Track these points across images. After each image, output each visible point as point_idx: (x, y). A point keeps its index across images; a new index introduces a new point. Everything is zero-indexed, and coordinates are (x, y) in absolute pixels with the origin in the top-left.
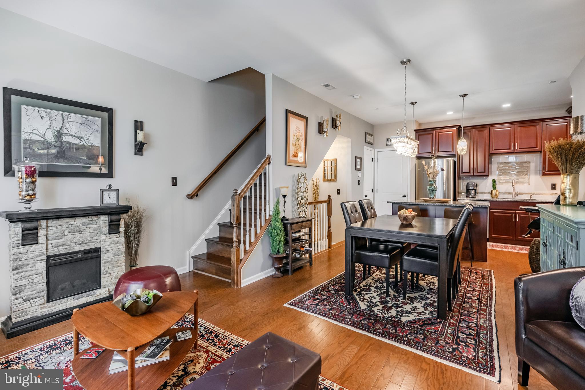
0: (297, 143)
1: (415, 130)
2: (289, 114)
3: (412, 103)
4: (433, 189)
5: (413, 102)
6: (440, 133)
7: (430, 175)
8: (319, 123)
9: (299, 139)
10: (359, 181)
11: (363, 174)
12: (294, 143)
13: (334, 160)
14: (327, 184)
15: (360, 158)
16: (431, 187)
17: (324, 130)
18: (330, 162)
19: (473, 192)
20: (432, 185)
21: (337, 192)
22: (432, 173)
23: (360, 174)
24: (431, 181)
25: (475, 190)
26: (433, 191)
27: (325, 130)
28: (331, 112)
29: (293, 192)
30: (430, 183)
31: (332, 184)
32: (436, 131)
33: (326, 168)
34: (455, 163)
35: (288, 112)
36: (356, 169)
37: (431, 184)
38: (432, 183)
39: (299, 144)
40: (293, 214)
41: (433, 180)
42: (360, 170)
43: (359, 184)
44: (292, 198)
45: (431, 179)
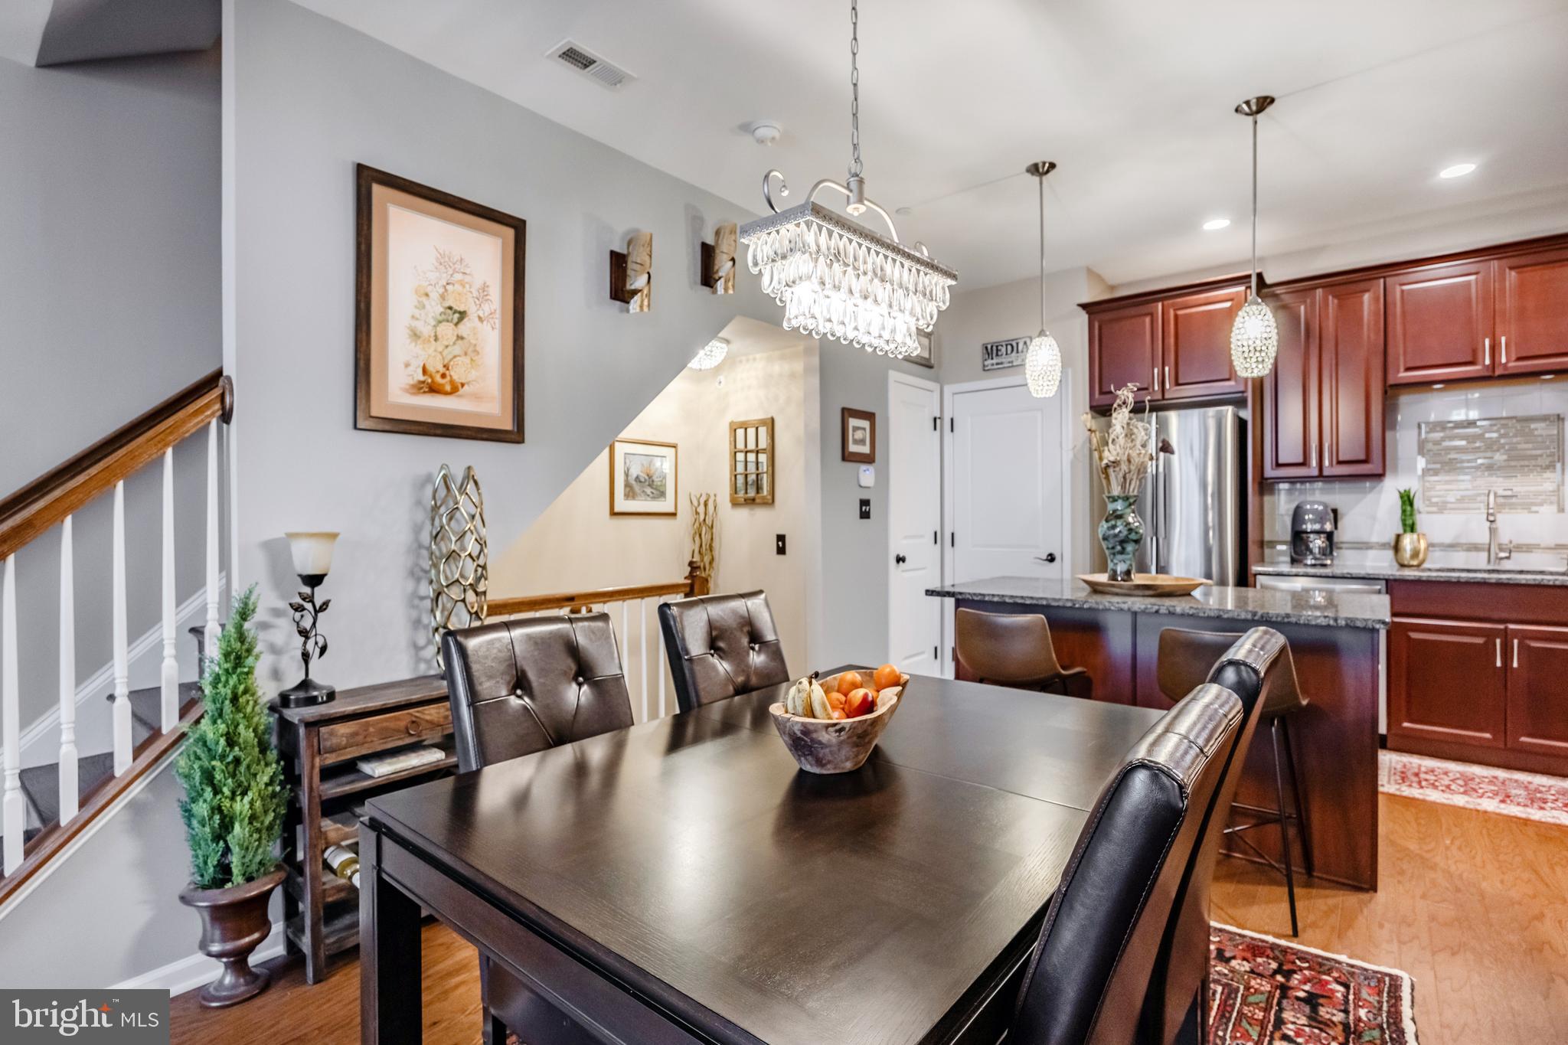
0: (447, 331)
1: (1084, 306)
2: (377, 190)
3: (1034, 169)
4: (1122, 536)
5: (1038, 160)
6: (1180, 312)
7: (1111, 471)
8: (613, 254)
9: (463, 315)
10: (865, 503)
11: (883, 478)
12: (426, 330)
13: (763, 422)
14: (743, 513)
15: (870, 416)
16: (1114, 527)
17: (630, 286)
18: (751, 432)
19: (1317, 543)
20: (1120, 517)
21: (778, 545)
22: (1116, 463)
23: (867, 475)
24: (1114, 500)
25: (1330, 536)
26: (1122, 542)
27: (638, 282)
28: (696, 221)
29: (418, 556)
30: (1111, 507)
31: (761, 514)
32: (1166, 303)
33: (740, 457)
34: (1241, 425)
35: (366, 178)
36: (847, 457)
37: (1115, 511)
38: (1119, 506)
39: (460, 338)
40: (418, 660)
41: (1122, 495)
42: (868, 459)
43: (865, 515)
44: (410, 585)
45: (1116, 491)
